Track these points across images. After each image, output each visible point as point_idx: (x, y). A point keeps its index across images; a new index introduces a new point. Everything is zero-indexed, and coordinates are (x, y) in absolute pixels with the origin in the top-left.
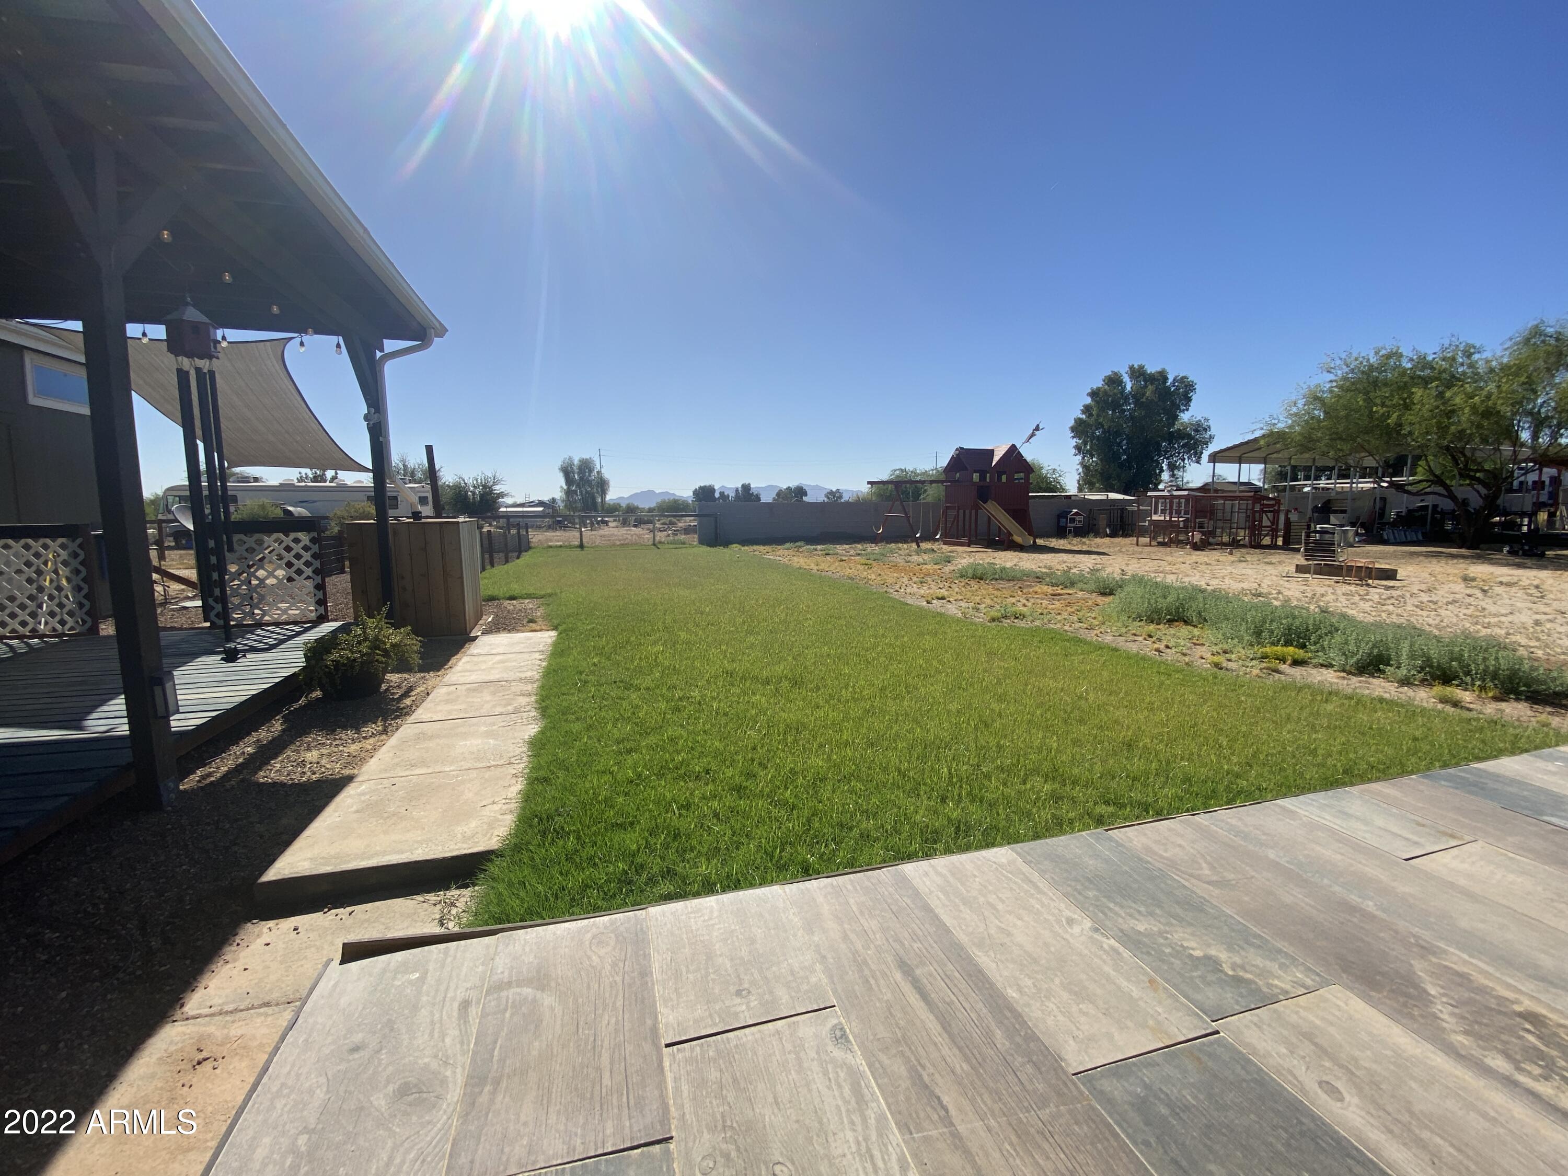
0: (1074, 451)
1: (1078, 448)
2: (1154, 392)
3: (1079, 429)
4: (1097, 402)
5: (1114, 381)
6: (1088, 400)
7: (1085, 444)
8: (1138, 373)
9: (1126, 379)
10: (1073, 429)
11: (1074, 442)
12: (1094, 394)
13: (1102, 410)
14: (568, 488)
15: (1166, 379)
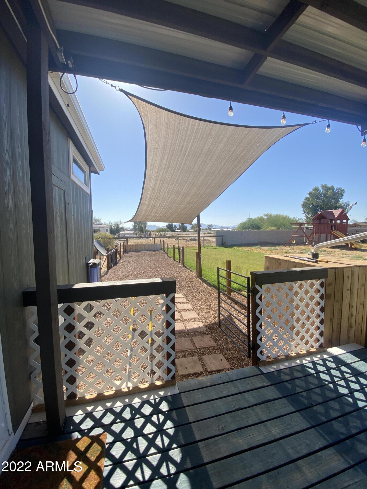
0: (302, 212)
1: (304, 211)
2: (332, 193)
3: (304, 205)
4: (311, 196)
5: (317, 189)
6: (308, 196)
7: (307, 210)
8: (324, 187)
9: (320, 189)
10: (302, 205)
11: (302, 209)
12: (310, 194)
13: (313, 198)
14: (135, 225)
15: (334, 188)
